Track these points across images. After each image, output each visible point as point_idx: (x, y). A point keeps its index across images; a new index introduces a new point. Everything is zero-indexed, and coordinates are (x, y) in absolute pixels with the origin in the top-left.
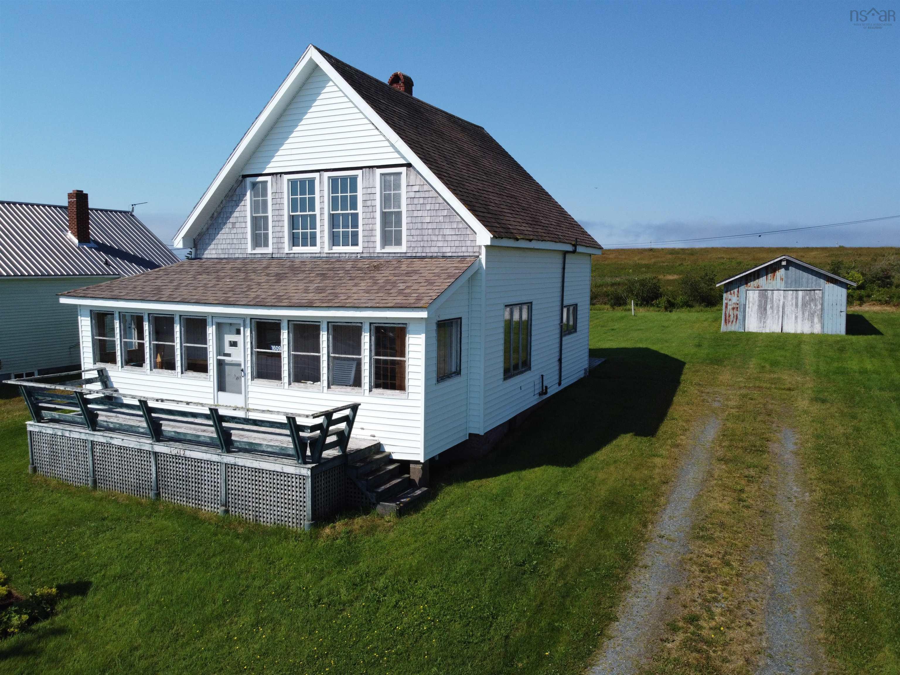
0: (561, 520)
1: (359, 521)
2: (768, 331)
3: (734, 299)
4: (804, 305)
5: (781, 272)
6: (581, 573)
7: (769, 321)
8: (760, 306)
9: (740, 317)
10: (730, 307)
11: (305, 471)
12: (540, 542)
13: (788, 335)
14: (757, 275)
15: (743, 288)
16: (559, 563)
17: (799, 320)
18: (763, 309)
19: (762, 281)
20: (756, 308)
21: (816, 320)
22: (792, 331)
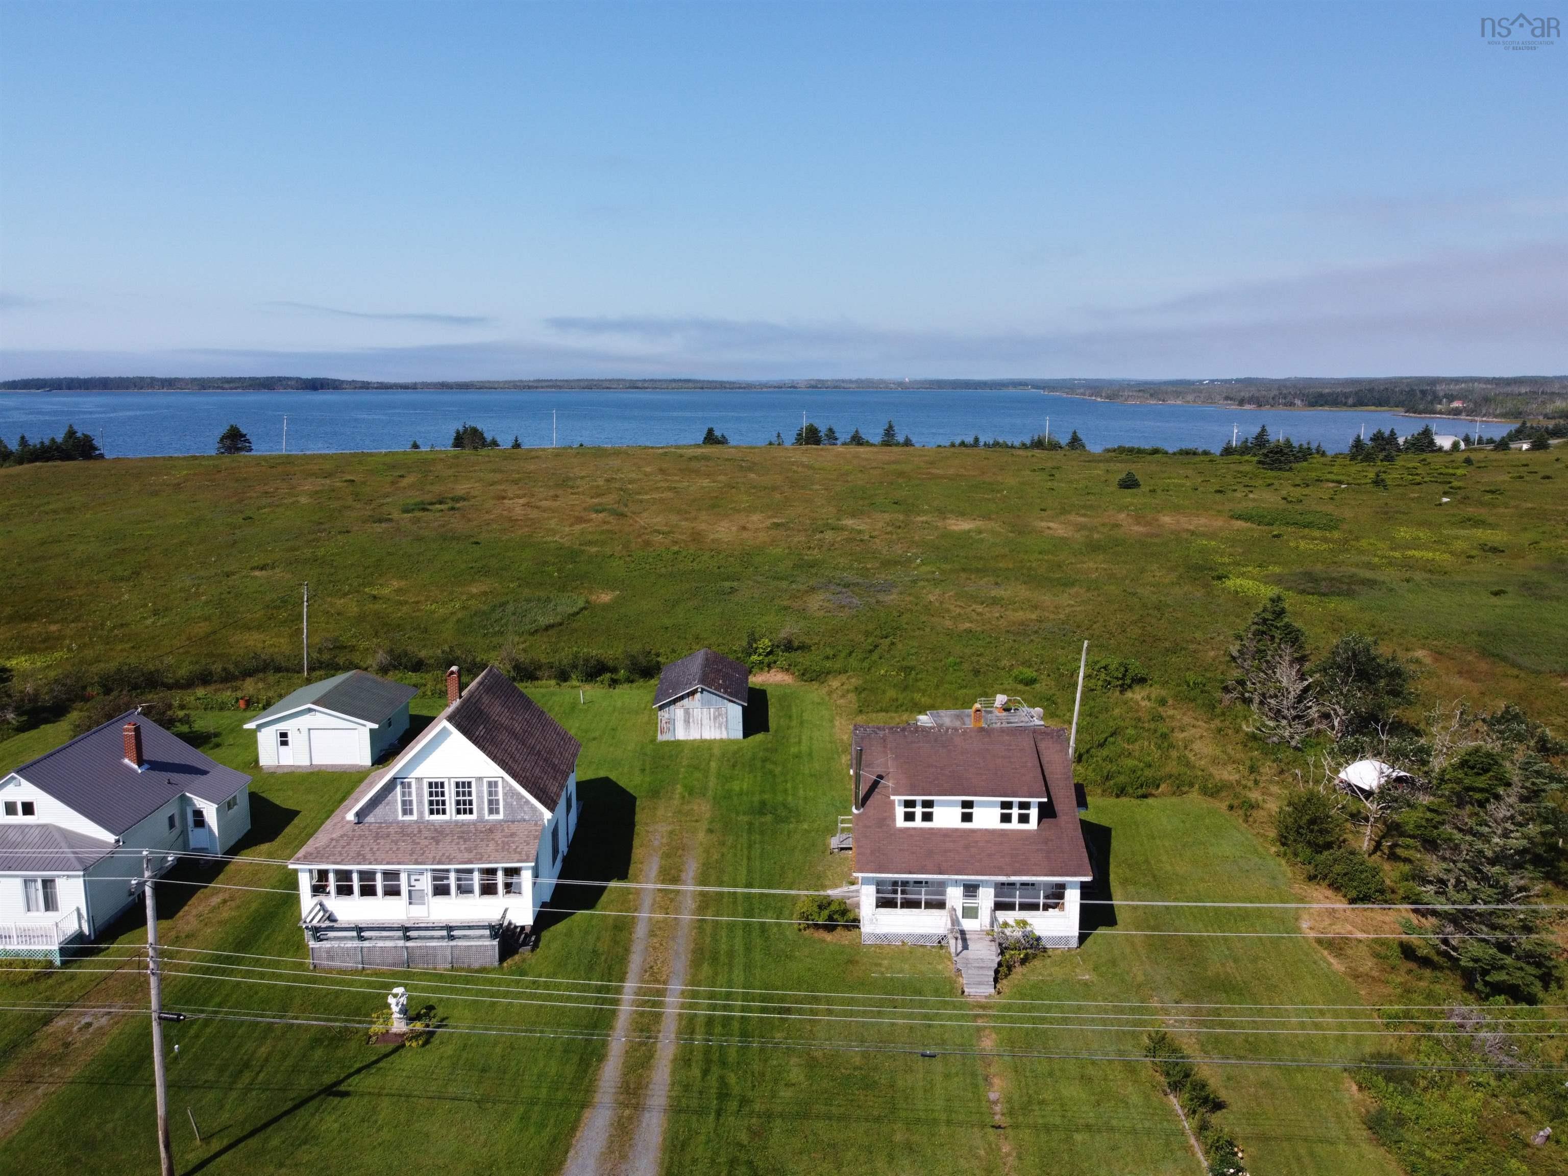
0: (598, 939)
1: (517, 957)
2: (691, 738)
3: (667, 716)
4: (715, 718)
5: (698, 696)
6: (612, 959)
7: (692, 731)
8: (685, 721)
9: (671, 728)
10: (663, 722)
11: (495, 943)
12: (594, 951)
13: (706, 740)
14: (682, 698)
15: (672, 707)
16: (603, 958)
17: (713, 729)
18: (687, 722)
19: (685, 702)
20: (682, 722)
21: (723, 729)
22: (708, 738)
